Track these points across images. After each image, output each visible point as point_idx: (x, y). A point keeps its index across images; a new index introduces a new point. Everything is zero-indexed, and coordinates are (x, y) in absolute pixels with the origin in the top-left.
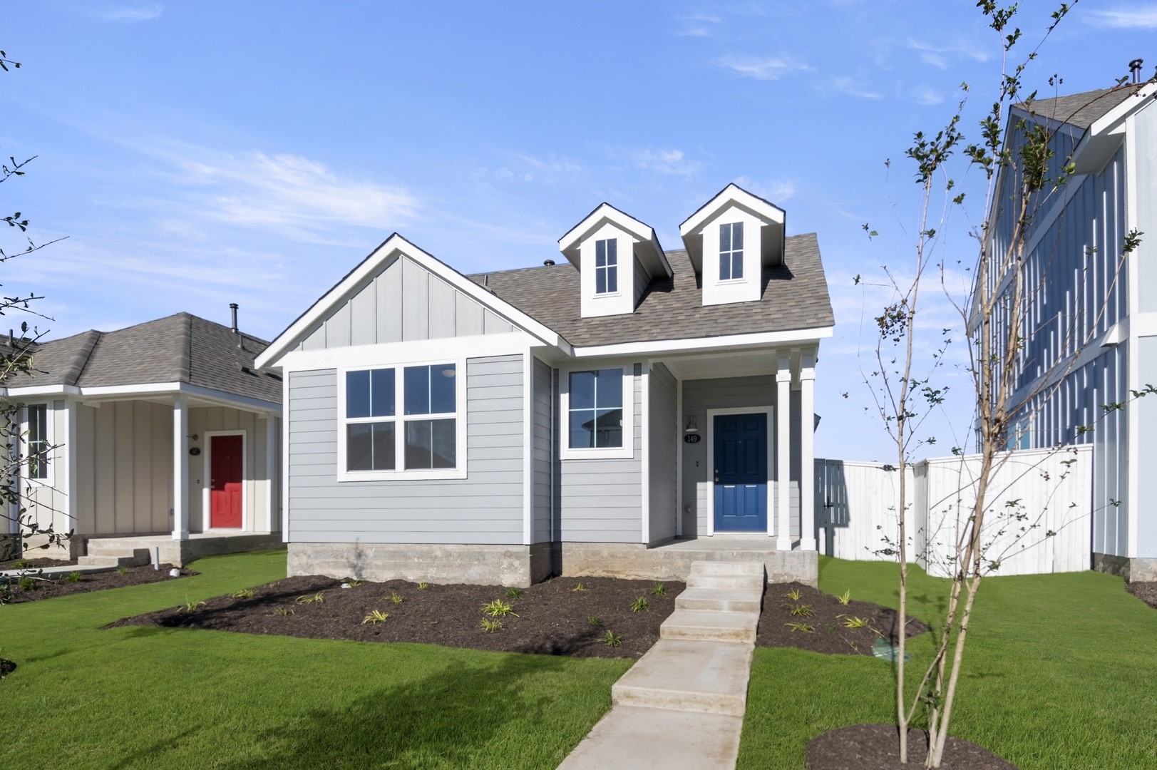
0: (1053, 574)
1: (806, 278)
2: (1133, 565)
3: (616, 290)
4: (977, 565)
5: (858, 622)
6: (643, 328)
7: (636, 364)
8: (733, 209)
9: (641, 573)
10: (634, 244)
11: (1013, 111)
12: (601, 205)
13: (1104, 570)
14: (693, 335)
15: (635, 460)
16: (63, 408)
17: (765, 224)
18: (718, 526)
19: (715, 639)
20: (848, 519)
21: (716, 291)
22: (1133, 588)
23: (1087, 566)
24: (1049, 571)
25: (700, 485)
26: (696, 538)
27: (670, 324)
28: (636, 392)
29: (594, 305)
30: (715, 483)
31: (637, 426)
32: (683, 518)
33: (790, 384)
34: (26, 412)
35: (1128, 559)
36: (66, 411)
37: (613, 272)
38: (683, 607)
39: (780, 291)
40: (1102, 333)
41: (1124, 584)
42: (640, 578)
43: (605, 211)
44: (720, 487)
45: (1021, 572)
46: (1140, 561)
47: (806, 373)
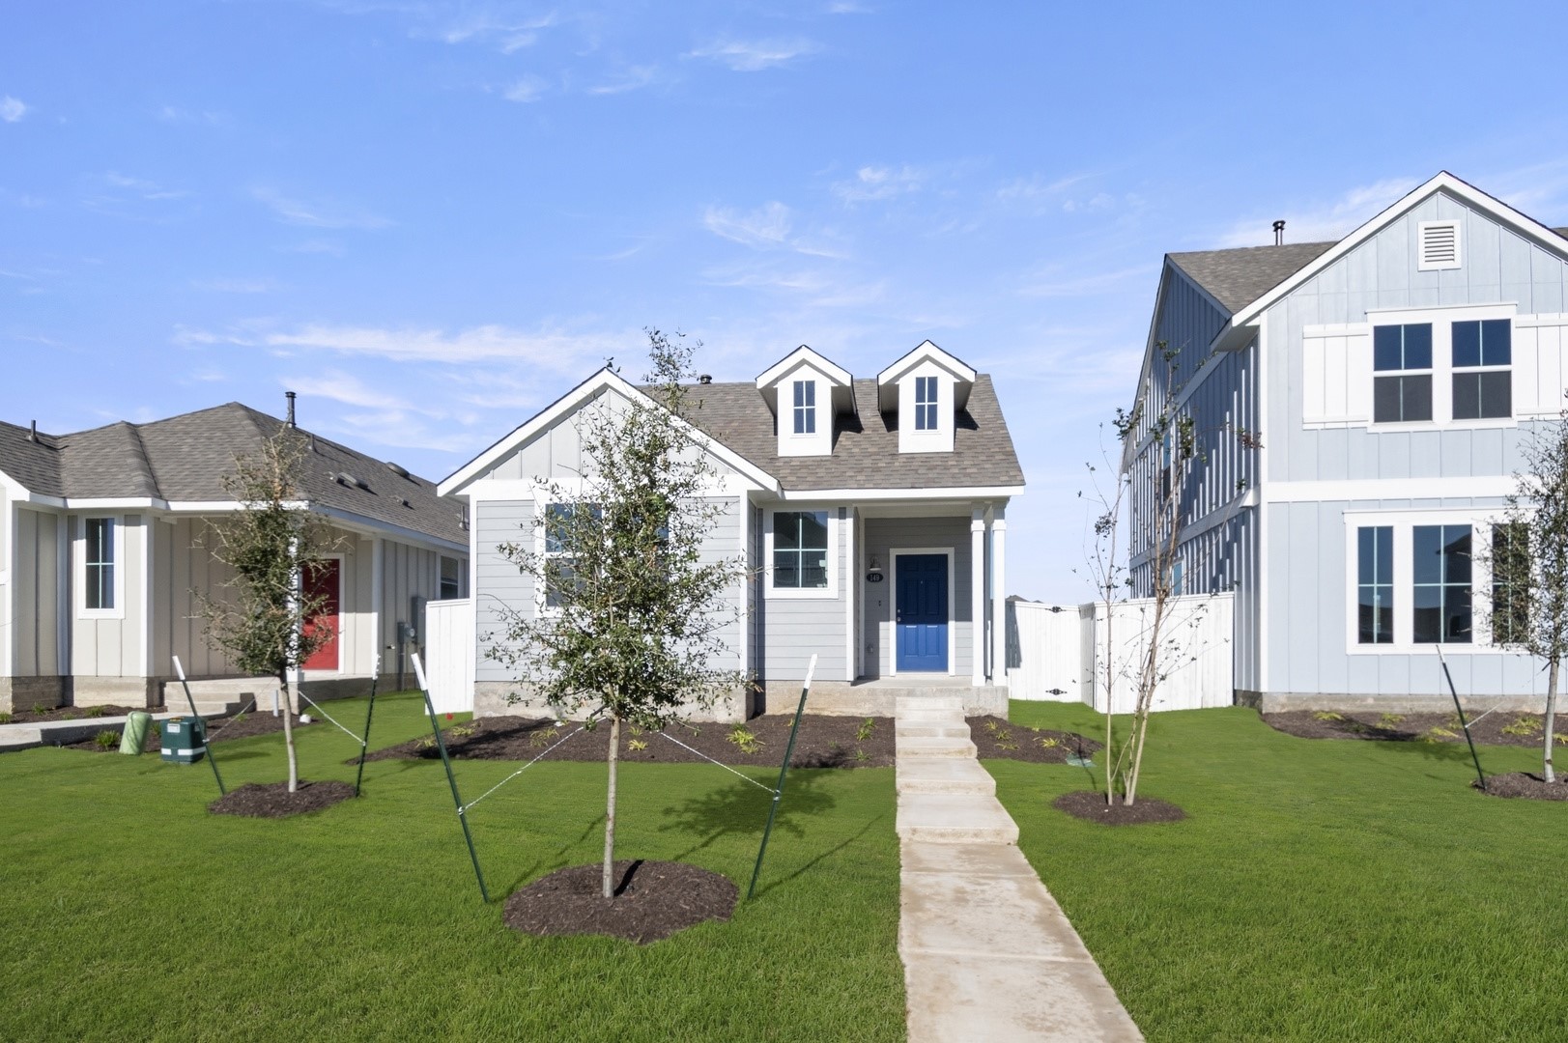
0: (1202, 709)
1: (990, 429)
2: (1265, 699)
3: (814, 432)
4: (1153, 678)
5: (1052, 742)
6: (848, 474)
7: (842, 509)
8: (928, 363)
9: (844, 710)
10: (833, 388)
11: (1168, 261)
12: (800, 347)
13: (1244, 704)
14: (899, 486)
15: (840, 600)
16: (139, 525)
17: (958, 381)
18: (901, 666)
19: (943, 756)
20: (1020, 660)
21: (910, 439)
22: (1265, 718)
23: (1230, 702)
24: (1198, 707)
25: (882, 625)
26: (878, 679)
27: (872, 471)
28: (842, 534)
29: (791, 444)
30: (898, 623)
31: (842, 568)
32: (865, 658)
33: (984, 534)
34: (82, 528)
35: (1261, 694)
36: (143, 530)
37: (811, 414)
38: (903, 735)
39: (969, 443)
40: (1241, 496)
41: (1258, 715)
42: (844, 715)
43: (804, 353)
44: (903, 626)
45: (1175, 708)
46: (1270, 695)
47: (998, 524)
